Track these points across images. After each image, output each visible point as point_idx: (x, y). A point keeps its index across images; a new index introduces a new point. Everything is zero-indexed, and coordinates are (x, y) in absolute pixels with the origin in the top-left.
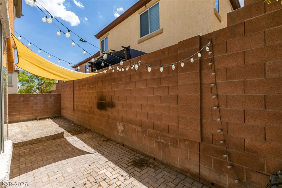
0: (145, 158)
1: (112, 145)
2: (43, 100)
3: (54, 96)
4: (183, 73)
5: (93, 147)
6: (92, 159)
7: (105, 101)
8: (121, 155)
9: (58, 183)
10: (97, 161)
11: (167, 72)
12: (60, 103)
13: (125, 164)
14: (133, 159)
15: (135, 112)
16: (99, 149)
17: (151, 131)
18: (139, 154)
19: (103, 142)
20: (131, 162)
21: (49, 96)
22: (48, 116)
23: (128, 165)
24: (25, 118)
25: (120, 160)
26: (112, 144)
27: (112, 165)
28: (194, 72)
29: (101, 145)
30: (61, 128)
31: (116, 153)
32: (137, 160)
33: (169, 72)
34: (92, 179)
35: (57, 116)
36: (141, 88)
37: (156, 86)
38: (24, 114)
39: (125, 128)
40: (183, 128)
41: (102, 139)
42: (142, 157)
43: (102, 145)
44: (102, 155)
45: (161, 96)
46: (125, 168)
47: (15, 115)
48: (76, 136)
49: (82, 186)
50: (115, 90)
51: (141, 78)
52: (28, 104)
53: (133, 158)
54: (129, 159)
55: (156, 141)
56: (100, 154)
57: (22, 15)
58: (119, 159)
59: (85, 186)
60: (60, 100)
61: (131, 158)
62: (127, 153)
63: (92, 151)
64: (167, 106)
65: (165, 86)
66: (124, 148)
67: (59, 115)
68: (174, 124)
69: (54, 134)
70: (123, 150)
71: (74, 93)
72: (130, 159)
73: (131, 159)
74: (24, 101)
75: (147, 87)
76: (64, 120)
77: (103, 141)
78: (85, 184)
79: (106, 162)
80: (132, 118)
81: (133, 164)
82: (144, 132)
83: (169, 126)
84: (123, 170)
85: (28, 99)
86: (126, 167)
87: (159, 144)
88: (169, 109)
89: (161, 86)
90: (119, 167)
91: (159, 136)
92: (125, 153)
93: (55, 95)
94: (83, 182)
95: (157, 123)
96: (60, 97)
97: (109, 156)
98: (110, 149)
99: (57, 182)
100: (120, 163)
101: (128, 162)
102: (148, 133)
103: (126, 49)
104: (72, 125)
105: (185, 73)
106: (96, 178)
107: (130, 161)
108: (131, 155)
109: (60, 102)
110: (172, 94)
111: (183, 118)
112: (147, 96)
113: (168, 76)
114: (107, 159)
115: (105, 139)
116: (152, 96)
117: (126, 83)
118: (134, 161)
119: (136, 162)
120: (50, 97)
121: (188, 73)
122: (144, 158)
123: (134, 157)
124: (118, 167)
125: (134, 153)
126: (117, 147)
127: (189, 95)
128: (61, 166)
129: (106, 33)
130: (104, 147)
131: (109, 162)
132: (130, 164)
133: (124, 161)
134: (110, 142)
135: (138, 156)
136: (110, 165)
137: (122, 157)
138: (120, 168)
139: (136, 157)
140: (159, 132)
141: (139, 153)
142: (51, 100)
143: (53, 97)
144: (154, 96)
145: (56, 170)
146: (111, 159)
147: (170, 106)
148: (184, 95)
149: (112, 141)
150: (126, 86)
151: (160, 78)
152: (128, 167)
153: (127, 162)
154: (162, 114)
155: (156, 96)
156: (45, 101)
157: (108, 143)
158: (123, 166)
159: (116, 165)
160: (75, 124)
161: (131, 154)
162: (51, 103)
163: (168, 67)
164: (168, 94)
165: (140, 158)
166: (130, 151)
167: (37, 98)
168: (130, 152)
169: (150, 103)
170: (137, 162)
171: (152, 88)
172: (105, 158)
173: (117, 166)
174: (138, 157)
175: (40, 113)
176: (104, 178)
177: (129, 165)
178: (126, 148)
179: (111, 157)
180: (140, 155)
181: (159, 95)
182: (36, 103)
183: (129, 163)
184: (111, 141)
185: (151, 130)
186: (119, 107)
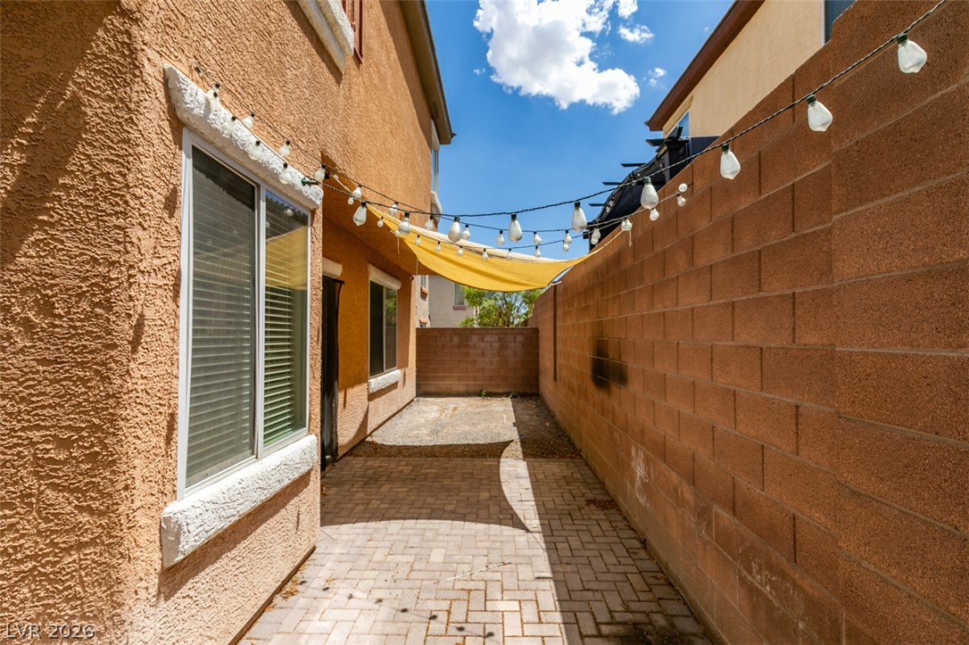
0: (693, 639)
1: (605, 526)
2: (498, 344)
3: (522, 334)
4: (860, 209)
5: (543, 511)
6: (509, 549)
7: (607, 357)
8: (609, 577)
9: (389, 579)
10: (518, 562)
11: (790, 217)
12: (537, 355)
13: (595, 619)
14: (639, 618)
15: (676, 414)
16: (555, 524)
17: (724, 516)
18: (685, 607)
19: (587, 507)
20: (619, 623)
21: (510, 334)
22: (508, 390)
23: (599, 630)
24: (462, 389)
25: (590, 594)
26: (610, 522)
27: (548, 597)
28: (931, 183)
29: (570, 514)
30: (516, 428)
31: (597, 563)
32: (650, 627)
33: (796, 215)
34: (459, 615)
35: (529, 391)
36: (693, 309)
37: (744, 298)
38: (460, 379)
39: (649, 472)
40: (864, 564)
41: (590, 495)
42: (686, 625)
43: (577, 514)
44: (548, 549)
45: (761, 348)
46: (581, 633)
47: (443, 378)
48: (527, 462)
49: (424, 617)
50: (626, 318)
51: (692, 261)
52: (467, 354)
53: (642, 612)
54: (622, 609)
55: (743, 581)
56: (545, 542)
57: (454, 135)
58: (588, 590)
59: (429, 623)
60: (538, 345)
61: (633, 606)
62: (635, 579)
63: (533, 522)
64: (788, 404)
65: (777, 293)
66: (643, 554)
67: (535, 390)
68: (823, 518)
69: (488, 441)
70: (630, 561)
71: (555, 325)
72: (628, 610)
73: (632, 612)
74: (459, 346)
75: (711, 303)
76: (538, 406)
77: (589, 502)
78: (434, 617)
79: (538, 578)
80: (667, 437)
81: (621, 637)
82: (703, 514)
83: (797, 521)
84: (568, 638)
85: (467, 341)
86: (584, 633)
87: (754, 599)
88: (797, 424)
89: (761, 294)
90: (563, 616)
91: (754, 558)
92: (629, 576)
93: (525, 332)
94: (433, 608)
95: (748, 485)
96: (538, 337)
97: (565, 560)
98: (586, 537)
99: (388, 576)
100: (576, 606)
101: (612, 617)
102: (717, 526)
103: (665, 148)
104: (547, 424)
105: (871, 205)
106: (473, 617)
107: (618, 617)
108: (642, 596)
109: (538, 353)
110: (810, 338)
111: (859, 495)
112: (712, 347)
113: (794, 235)
114: (549, 570)
115: (600, 497)
116: (730, 346)
117: (653, 286)
118: (635, 624)
119: (641, 631)
120: (512, 336)
121: (890, 199)
122: (695, 635)
123: (647, 610)
124: (558, 617)
125: (663, 591)
126: (618, 540)
127: (900, 350)
128: (429, 534)
129: (682, 101)
130: (575, 522)
131: (549, 585)
132: (609, 627)
133: (597, 607)
134: (606, 511)
135: (674, 613)
136: (541, 596)
137: (604, 586)
138: (562, 626)
139: (661, 612)
140: (754, 535)
141: (685, 603)
142: (515, 346)
143: (520, 338)
144: (738, 347)
145: (414, 541)
146: (560, 577)
147: (801, 410)
148: (865, 349)
149: (619, 510)
150: (653, 301)
151: (760, 252)
152: (590, 636)
153: (608, 616)
154: (765, 445)
155: (742, 350)
156: (501, 347)
157: (599, 514)
158: (577, 623)
159: (561, 606)
160: (556, 424)
161: (651, 590)
162: (515, 355)
163: (793, 184)
164: (790, 341)
165: (673, 626)
166: (655, 578)
167: (485, 340)
168: (651, 581)
169: (721, 381)
170: (644, 637)
171: (727, 305)
172: (547, 562)
173: (562, 611)
174: (670, 617)
175: (491, 378)
176: (489, 629)
177: (605, 629)
178: (647, 557)
179: (569, 568)
180: (688, 613)
181: (753, 342)
182: (483, 353)
183: (607, 624)
184: (613, 511)
185: (725, 514)
186: (635, 386)
